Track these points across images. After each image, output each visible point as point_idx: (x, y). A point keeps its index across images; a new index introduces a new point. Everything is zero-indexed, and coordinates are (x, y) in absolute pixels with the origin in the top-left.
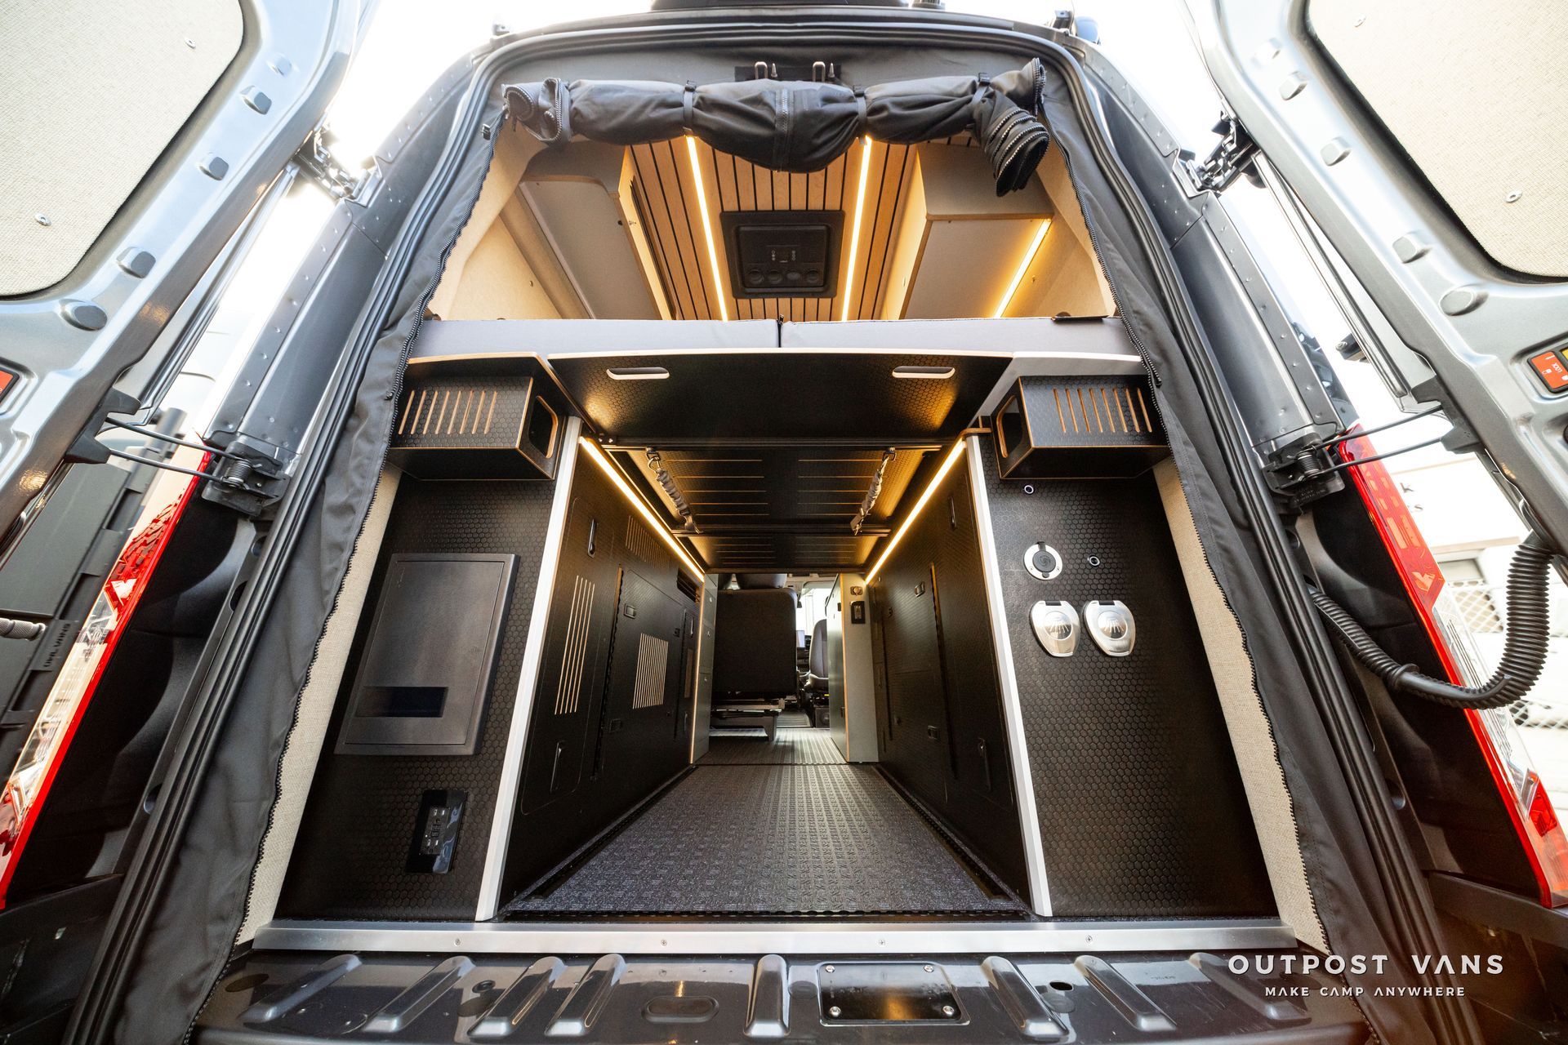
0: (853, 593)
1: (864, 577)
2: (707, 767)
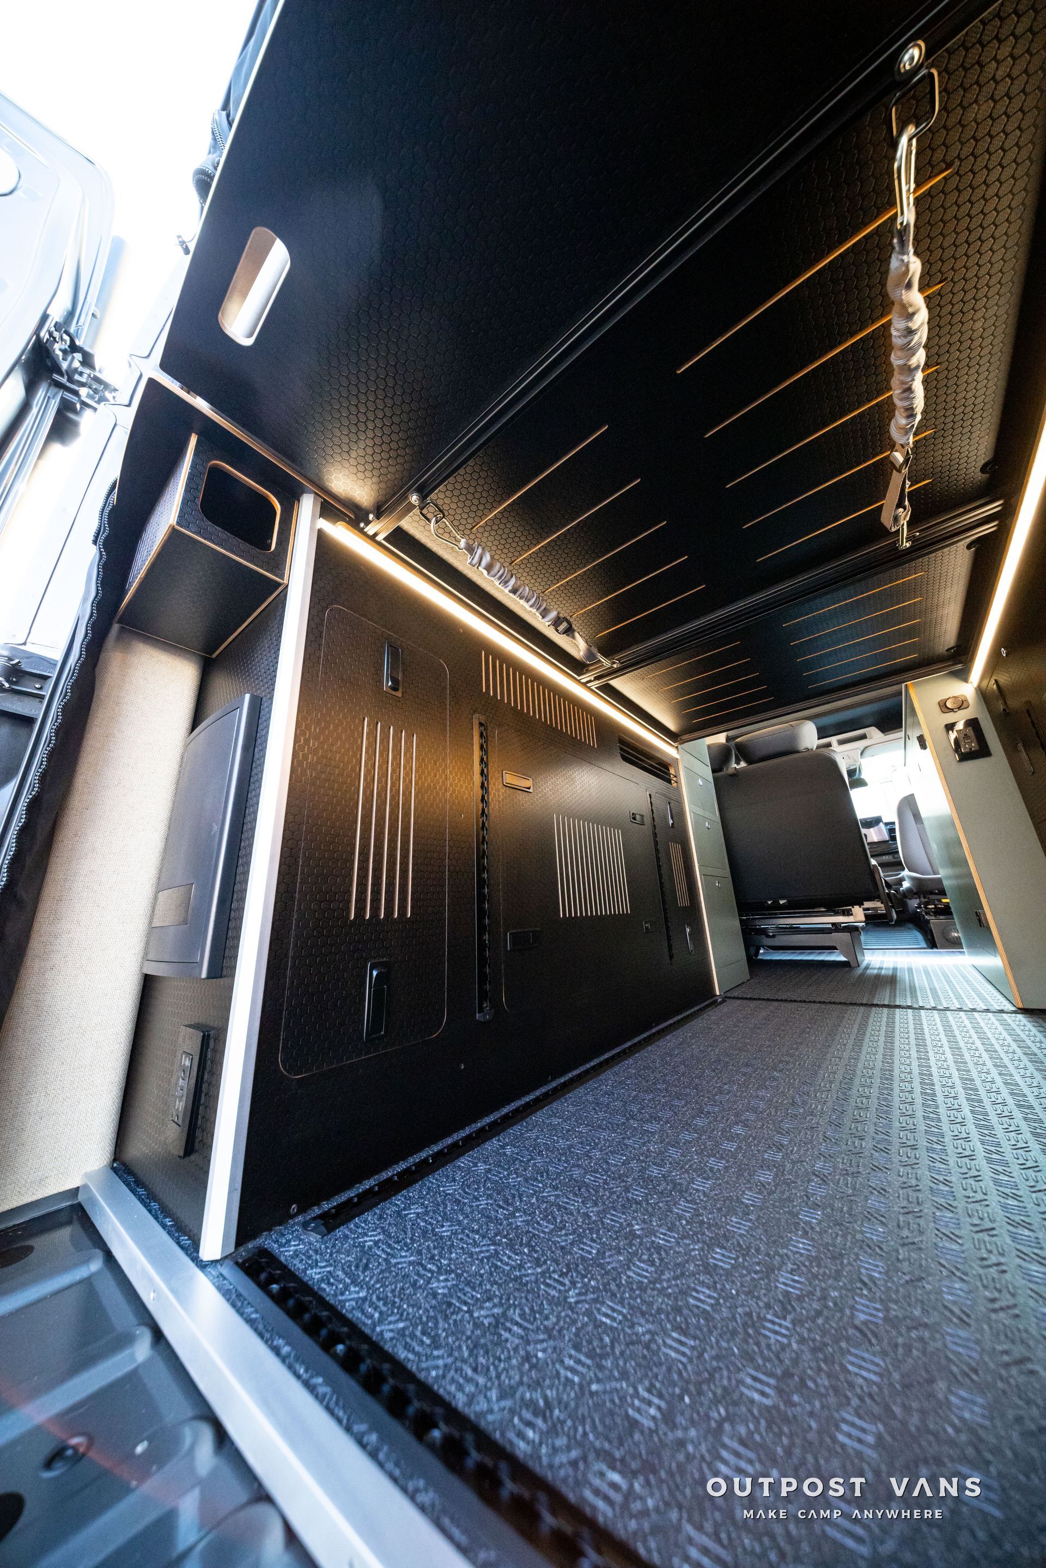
0: (947, 709)
1: (964, 675)
2: (738, 1002)
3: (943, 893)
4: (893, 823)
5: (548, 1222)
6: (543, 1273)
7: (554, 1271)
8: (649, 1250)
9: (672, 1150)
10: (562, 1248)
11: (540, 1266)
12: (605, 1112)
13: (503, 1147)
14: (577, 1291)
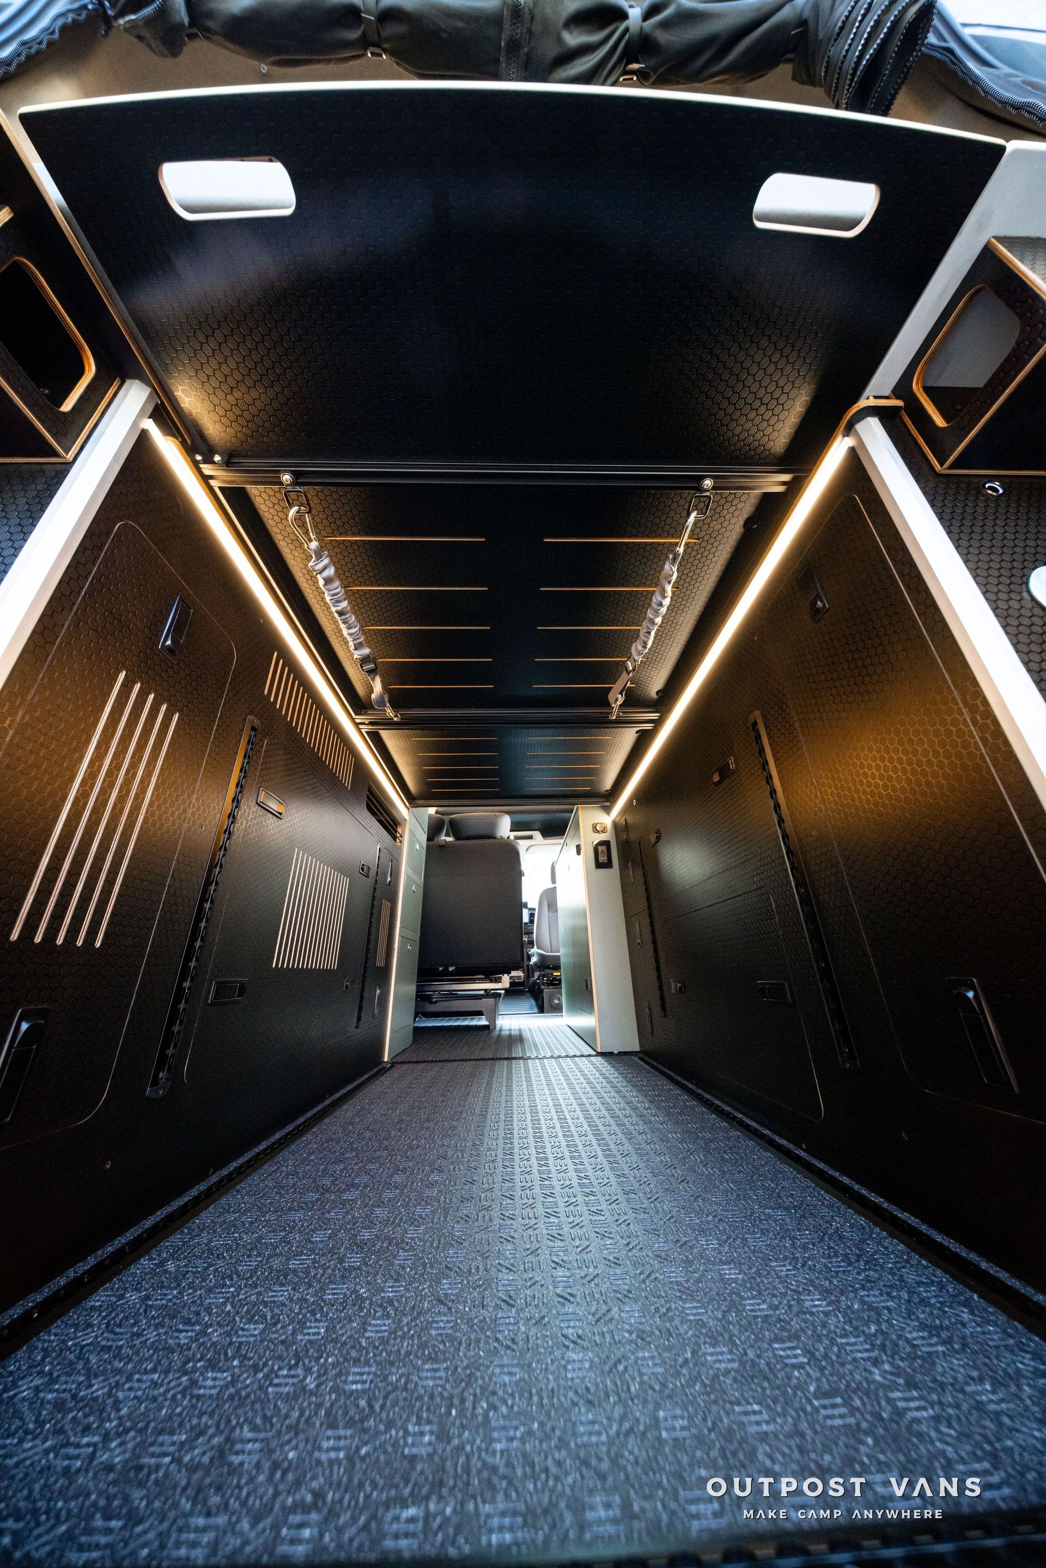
0: (595, 830)
1: (607, 810)
2: (406, 1066)
3: (557, 968)
4: (534, 909)
5: (256, 1323)
6: (266, 1377)
7: (280, 1369)
8: (381, 1305)
9: (378, 1211)
10: (283, 1342)
11: (262, 1370)
12: (294, 1193)
13: (161, 1264)
14: (315, 1375)
